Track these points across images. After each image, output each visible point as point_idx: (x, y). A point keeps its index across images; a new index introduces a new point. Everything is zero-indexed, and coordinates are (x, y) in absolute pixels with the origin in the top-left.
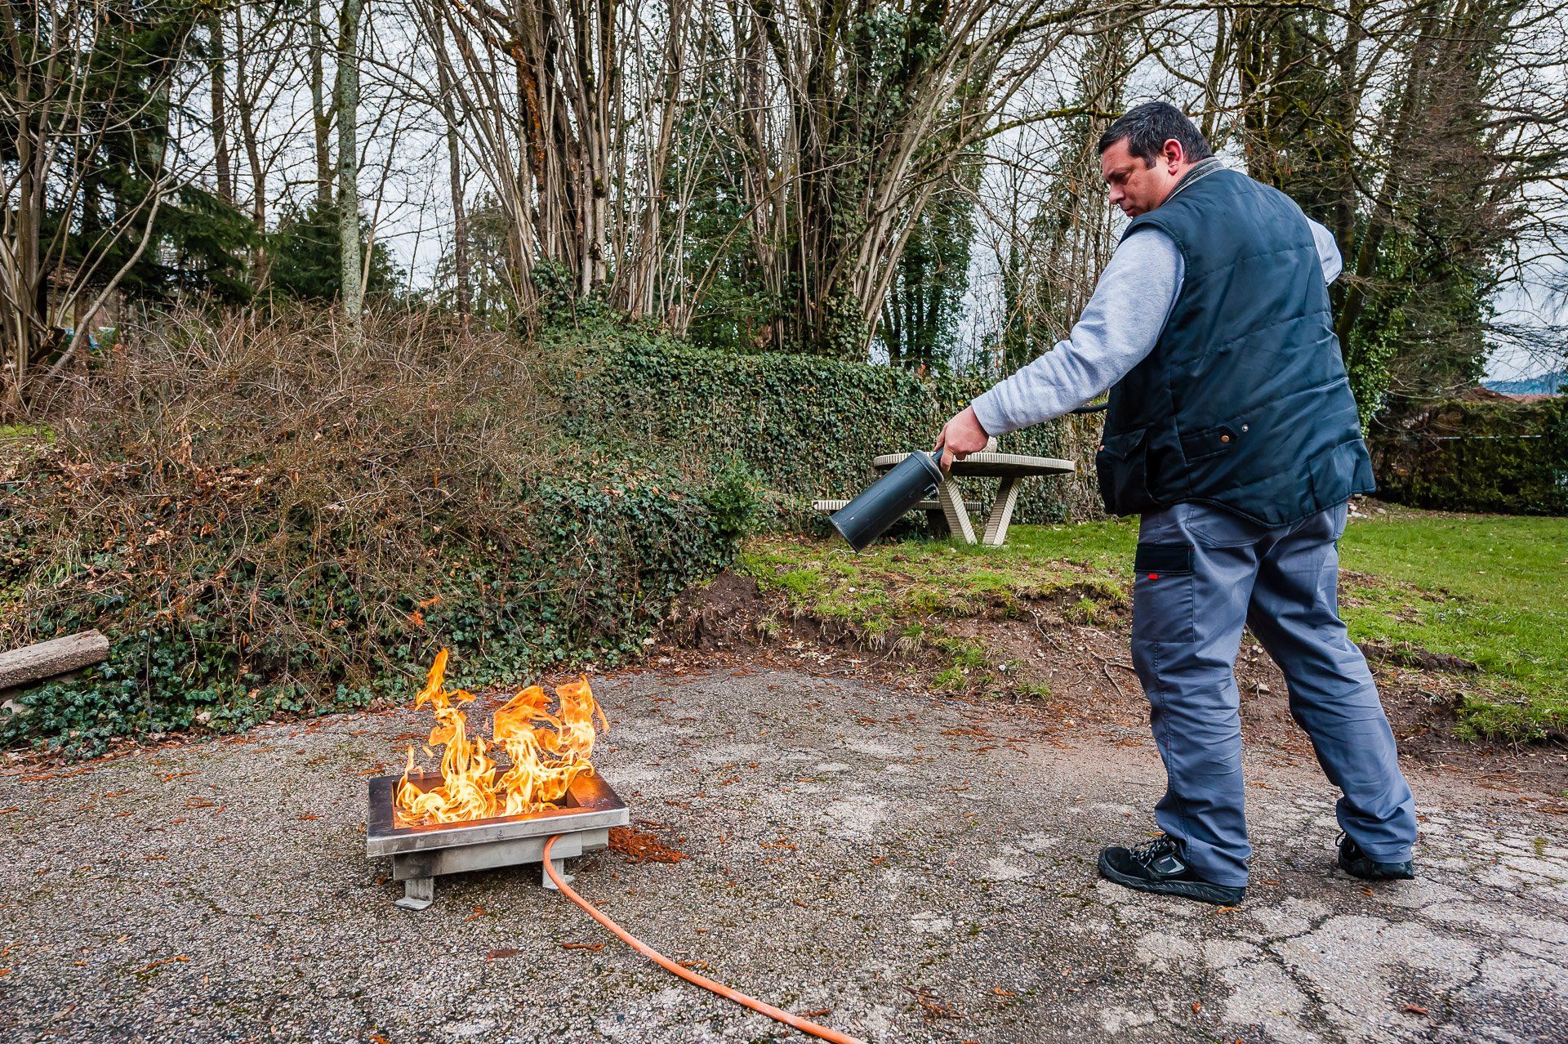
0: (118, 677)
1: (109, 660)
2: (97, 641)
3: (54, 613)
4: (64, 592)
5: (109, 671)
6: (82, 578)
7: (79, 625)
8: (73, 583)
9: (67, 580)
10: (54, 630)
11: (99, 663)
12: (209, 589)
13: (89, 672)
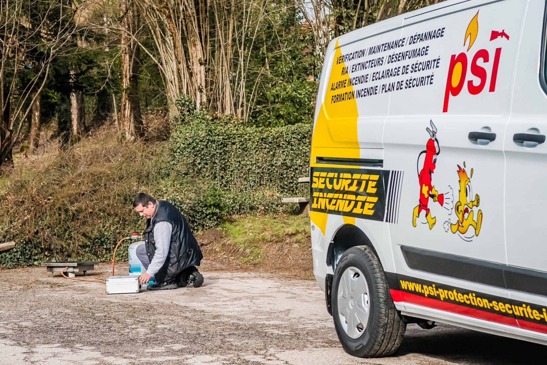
0: (17, 252)
1: (15, 248)
2: (13, 243)
3: (4, 237)
4: (6, 232)
5: (15, 250)
6: (10, 228)
7: (10, 240)
8: (8, 229)
9: (7, 229)
10: (5, 241)
11: (13, 248)
12: (38, 231)
13: (11, 250)
